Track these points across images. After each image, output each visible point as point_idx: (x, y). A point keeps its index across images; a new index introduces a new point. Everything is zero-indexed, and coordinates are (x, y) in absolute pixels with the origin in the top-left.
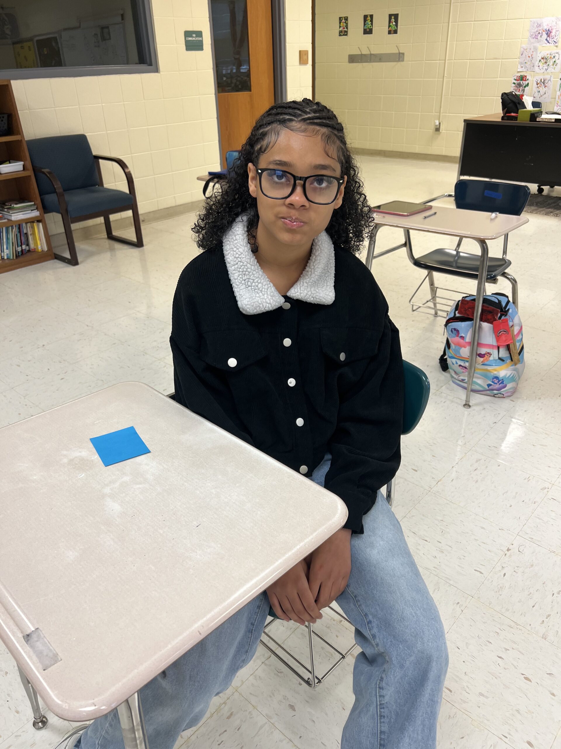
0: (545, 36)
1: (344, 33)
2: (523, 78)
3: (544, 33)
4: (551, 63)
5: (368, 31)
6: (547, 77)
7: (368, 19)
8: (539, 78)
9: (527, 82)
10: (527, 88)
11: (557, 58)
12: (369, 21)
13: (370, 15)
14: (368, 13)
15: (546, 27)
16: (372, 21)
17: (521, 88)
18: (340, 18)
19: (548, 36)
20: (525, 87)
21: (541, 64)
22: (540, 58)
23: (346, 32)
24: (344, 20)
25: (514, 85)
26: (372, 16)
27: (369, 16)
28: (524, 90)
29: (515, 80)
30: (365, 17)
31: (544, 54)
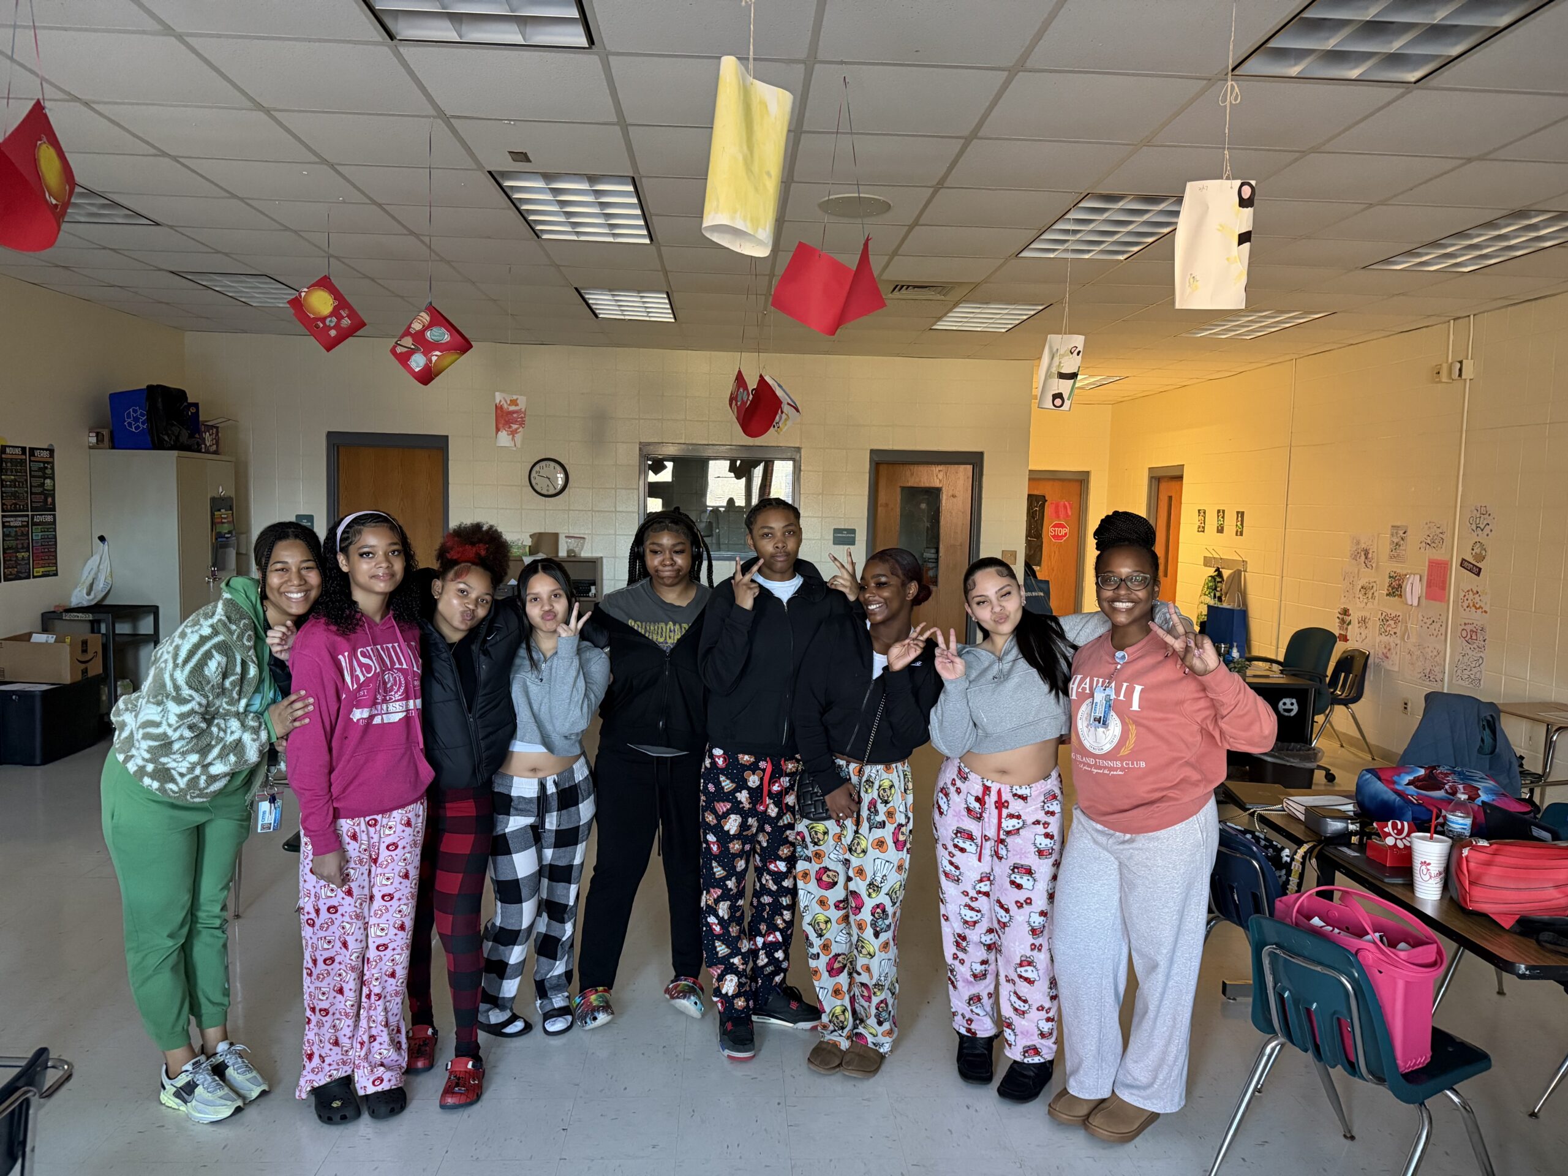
0: (1363, 557)
1: (1201, 529)
2: (1346, 612)
3: (1363, 553)
4: (1370, 597)
5: (1220, 530)
6: (1367, 615)
7: (1221, 513)
8: (1360, 614)
9: (1350, 618)
10: (1350, 627)
11: (1375, 588)
12: (1221, 517)
14: (1221, 508)
15: (1363, 546)
16: (1223, 517)
17: (1345, 626)
18: (1199, 511)
19: (1366, 558)
20: (1348, 624)
21: (1361, 596)
22: (1360, 587)
23: (1204, 527)
24: (1202, 513)
25: (1338, 620)
26: (1224, 511)
28: (1347, 629)
29: (1339, 613)
30: (1219, 511)
31: (1363, 582)
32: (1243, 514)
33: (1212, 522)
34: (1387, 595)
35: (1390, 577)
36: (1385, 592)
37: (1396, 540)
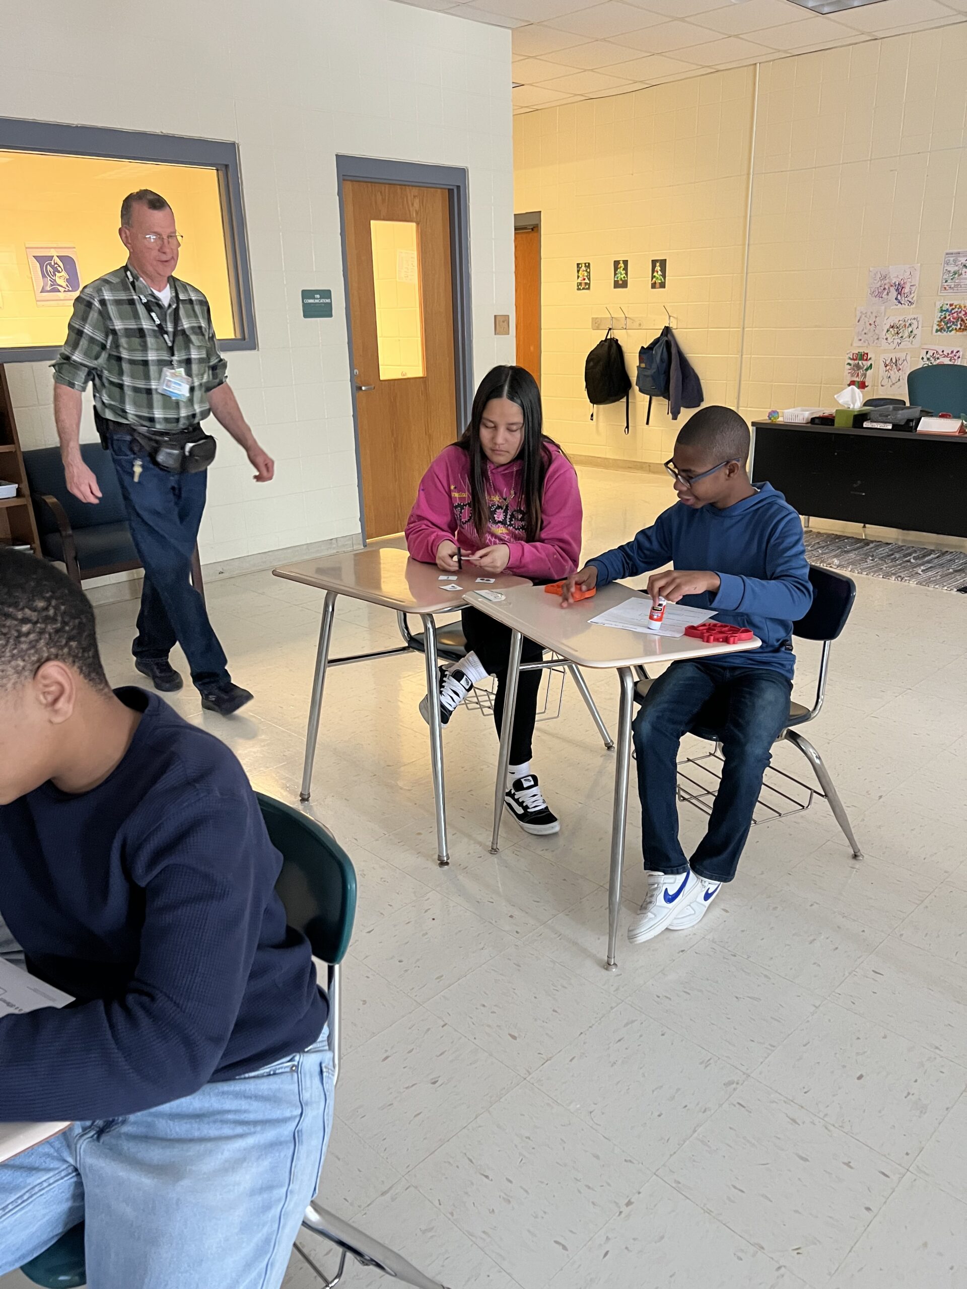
0: (894, 293)
1: (584, 286)
2: (863, 356)
3: (893, 289)
4: (906, 334)
5: (621, 284)
6: (902, 356)
7: (620, 266)
8: (888, 357)
9: (869, 363)
10: (869, 372)
11: (914, 326)
12: (622, 269)
13: (623, 261)
14: (621, 258)
15: (894, 280)
16: (626, 269)
17: (861, 372)
18: (578, 264)
19: (900, 293)
20: (867, 370)
21: (889, 336)
22: (888, 327)
23: (589, 284)
24: (584, 267)
25: (849, 367)
26: (626, 262)
27: (621, 262)
28: (865, 375)
29: (850, 358)
30: (616, 263)
31: (893, 320)
32: (663, 263)
33: (603, 276)
34: (937, 331)
35: (942, 311)
36: (936, 327)
37: (952, 269)
